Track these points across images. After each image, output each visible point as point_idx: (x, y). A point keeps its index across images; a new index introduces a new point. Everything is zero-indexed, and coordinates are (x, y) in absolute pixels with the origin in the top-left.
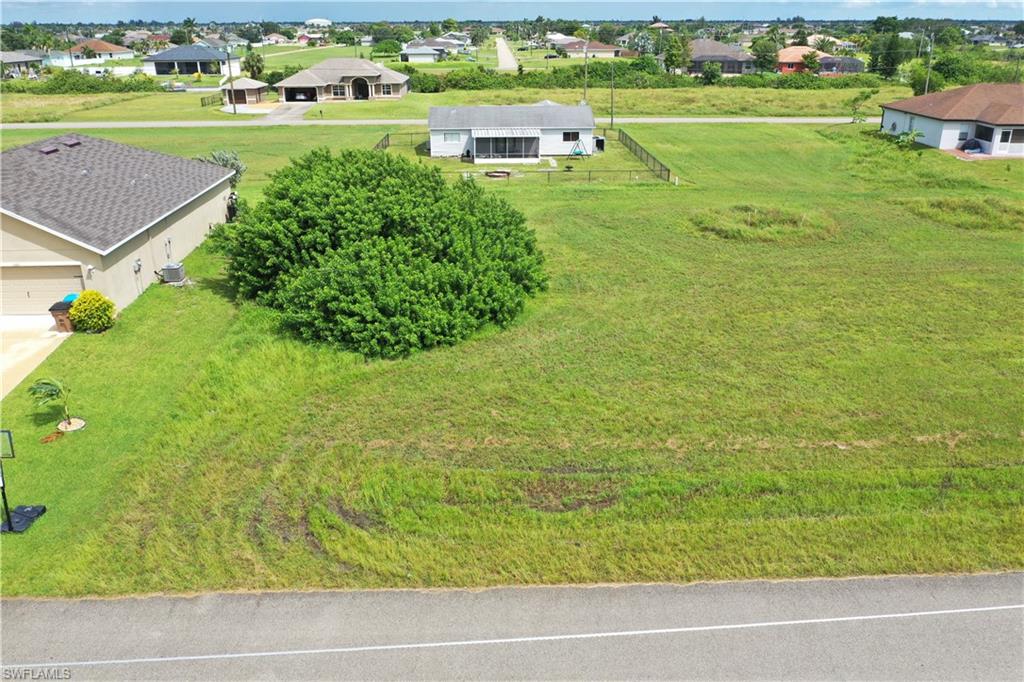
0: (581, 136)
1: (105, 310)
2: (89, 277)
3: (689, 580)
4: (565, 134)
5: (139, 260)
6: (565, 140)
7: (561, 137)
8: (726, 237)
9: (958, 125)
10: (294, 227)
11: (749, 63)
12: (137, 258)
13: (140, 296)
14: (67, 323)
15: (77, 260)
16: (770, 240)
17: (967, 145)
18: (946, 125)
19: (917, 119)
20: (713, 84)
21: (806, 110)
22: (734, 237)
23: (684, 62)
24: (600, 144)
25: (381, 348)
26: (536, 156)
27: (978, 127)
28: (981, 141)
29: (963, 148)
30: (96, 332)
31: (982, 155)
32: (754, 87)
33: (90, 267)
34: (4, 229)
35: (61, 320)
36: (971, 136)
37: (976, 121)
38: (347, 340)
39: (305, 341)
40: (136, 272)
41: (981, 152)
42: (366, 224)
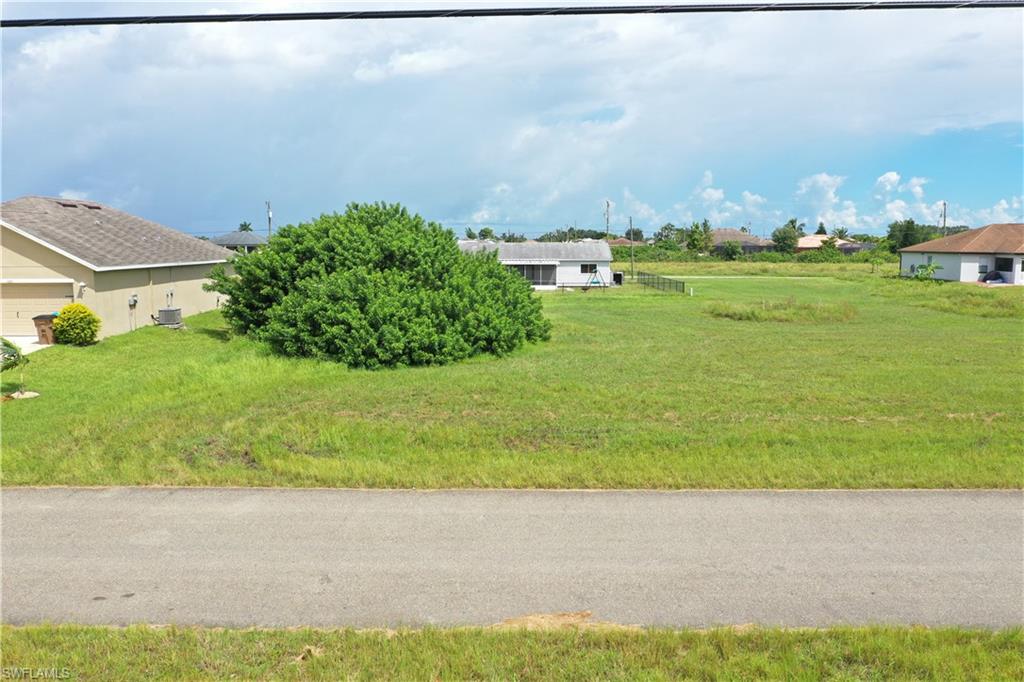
0: (598, 268)
1: (89, 323)
2: (80, 295)
3: (679, 488)
4: (582, 266)
5: (136, 296)
6: (583, 271)
7: (580, 268)
8: (740, 319)
9: (977, 258)
10: (292, 260)
11: (769, 248)
12: (133, 293)
13: (132, 332)
14: (50, 334)
15: (70, 277)
16: (787, 320)
17: (987, 276)
18: (963, 257)
19: (934, 256)
20: (734, 260)
21: (825, 272)
22: (749, 318)
23: (706, 248)
24: (618, 278)
25: (366, 359)
26: (555, 284)
27: (997, 260)
28: (1001, 272)
29: (984, 280)
30: (76, 345)
31: (1004, 285)
32: (775, 262)
33: (83, 284)
34: (3, 245)
35: (43, 331)
36: (991, 268)
37: (995, 254)
38: (332, 351)
39: (288, 355)
40: (131, 306)
41: (1003, 282)
42: (363, 253)
